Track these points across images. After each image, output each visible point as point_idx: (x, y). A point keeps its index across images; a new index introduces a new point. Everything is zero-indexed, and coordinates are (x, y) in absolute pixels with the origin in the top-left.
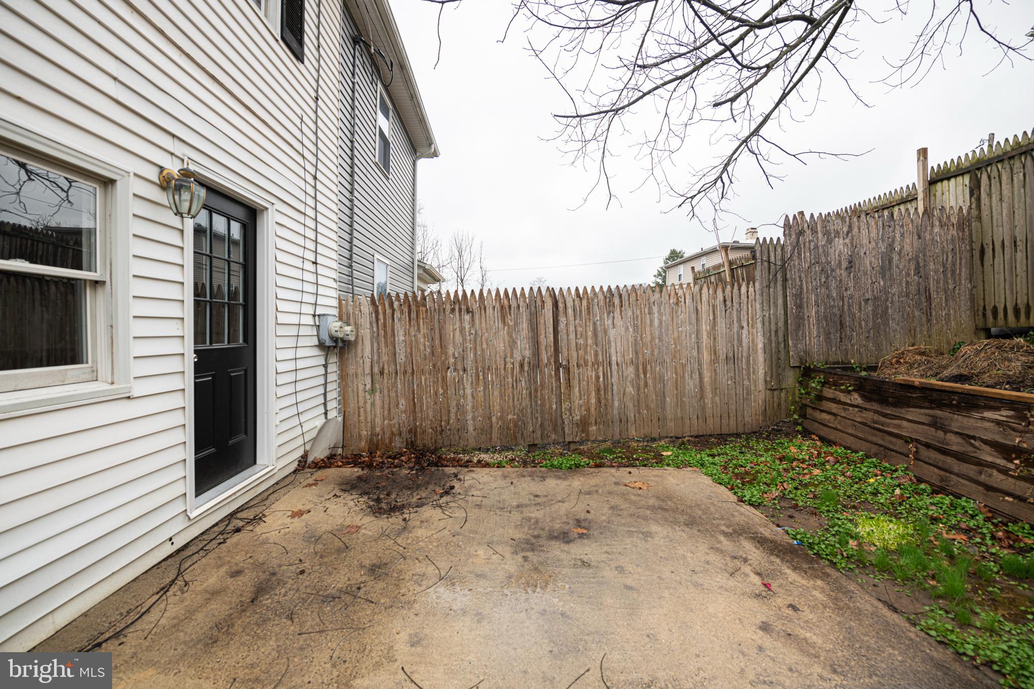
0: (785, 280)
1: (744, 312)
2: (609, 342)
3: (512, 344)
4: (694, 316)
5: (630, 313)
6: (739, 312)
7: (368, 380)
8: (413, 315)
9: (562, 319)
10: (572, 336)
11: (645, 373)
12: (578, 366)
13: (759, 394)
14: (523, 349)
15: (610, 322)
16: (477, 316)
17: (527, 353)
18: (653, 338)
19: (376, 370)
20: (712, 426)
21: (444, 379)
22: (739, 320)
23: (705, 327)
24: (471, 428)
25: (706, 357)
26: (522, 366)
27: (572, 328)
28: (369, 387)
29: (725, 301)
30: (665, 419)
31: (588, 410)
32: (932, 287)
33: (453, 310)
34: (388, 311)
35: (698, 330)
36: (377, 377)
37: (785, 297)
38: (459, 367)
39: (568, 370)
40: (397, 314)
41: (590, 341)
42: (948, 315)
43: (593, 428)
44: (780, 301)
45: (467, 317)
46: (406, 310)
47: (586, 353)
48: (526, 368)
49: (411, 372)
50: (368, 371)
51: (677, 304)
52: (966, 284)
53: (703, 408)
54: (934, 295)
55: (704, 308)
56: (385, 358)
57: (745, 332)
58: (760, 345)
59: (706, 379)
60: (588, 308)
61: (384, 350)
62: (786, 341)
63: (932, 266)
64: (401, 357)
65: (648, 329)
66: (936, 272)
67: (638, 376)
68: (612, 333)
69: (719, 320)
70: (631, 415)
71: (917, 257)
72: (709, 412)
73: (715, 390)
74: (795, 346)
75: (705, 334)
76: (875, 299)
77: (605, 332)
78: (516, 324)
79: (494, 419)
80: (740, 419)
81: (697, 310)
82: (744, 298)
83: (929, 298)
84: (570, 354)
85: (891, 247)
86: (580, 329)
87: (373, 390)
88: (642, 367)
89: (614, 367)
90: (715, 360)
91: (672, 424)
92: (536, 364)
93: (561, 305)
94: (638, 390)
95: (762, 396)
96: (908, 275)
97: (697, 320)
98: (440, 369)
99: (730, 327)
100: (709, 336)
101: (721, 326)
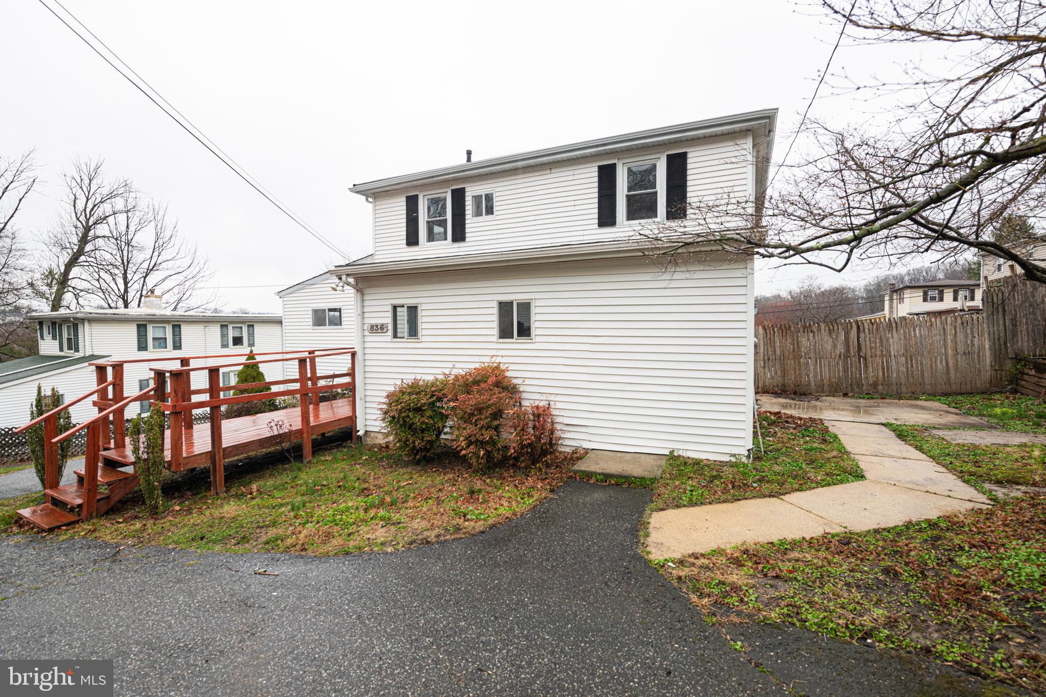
1: (975, 329)
2: (890, 345)
3: (835, 346)
4: (942, 331)
5: (902, 331)
7: (762, 363)
8: (784, 334)
9: (862, 335)
10: (868, 343)
11: (911, 361)
12: (871, 357)
13: (987, 373)
14: (840, 348)
15: (890, 335)
16: (816, 334)
17: (843, 351)
18: (916, 343)
19: (766, 358)
20: (954, 388)
21: (799, 362)
22: (972, 333)
23: (949, 338)
24: (813, 385)
25: (950, 352)
26: (840, 357)
27: (867, 339)
28: (762, 365)
29: (962, 323)
30: (924, 384)
31: (878, 378)
33: (804, 332)
34: (772, 332)
35: (945, 339)
36: (767, 361)
37: (1004, 320)
38: (807, 357)
39: (865, 359)
40: (776, 334)
41: (878, 345)
43: (880, 387)
44: (1001, 323)
45: (811, 335)
46: (780, 332)
47: (876, 350)
48: (842, 357)
49: (783, 358)
50: (762, 358)
51: (931, 325)
53: (949, 379)
56: (770, 353)
57: (976, 340)
58: (987, 346)
59: (951, 364)
60: (877, 329)
61: (770, 349)
62: (1005, 344)
64: (778, 352)
65: (913, 339)
67: (907, 362)
68: (891, 341)
69: (958, 333)
70: (903, 381)
72: (952, 381)
73: (956, 369)
74: (1012, 347)
75: (949, 342)
77: (887, 340)
78: (837, 337)
79: (825, 381)
80: (973, 385)
81: (944, 329)
84: (866, 350)
86: (872, 339)
87: (764, 367)
88: (909, 356)
89: (893, 357)
90: (956, 353)
91: (929, 387)
92: (847, 355)
93: (861, 328)
94: (907, 368)
95: (989, 373)
97: (945, 333)
98: (797, 357)
99: (966, 337)
100: (952, 341)
101: (960, 336)
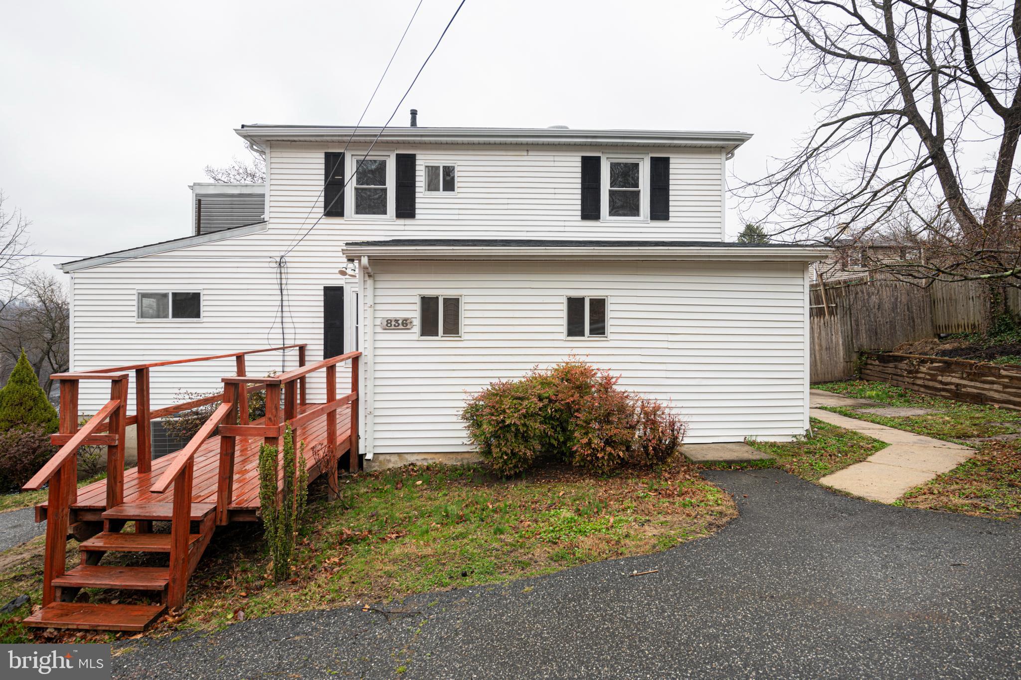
0: (851, 314)
1: (833, 328)
6: (831, 328)
13: (841, 365)
22: (831, 332)
32: (915, 316)
37: (851, 321)
42: (922, 328)
44: (849, 323)
52: (929, 315)
54: (916, 320)
55: (816, 327)
57: (834, 337)
58: (841, 342)
59: (818, 358)
62: (852, 340)
63: (914, 307)
66: (916, 310)
69: (822, 332)
71: (908, 304)
72: (819, 372)
73: (821, 362)
74: (856, 342)
75: (816, 339)
76: (891, 322)
80: (833, 373)
82: (833, 322)
83: (914, 321)
85: (896, 299)
90: (821, 349)
95: (842, 365)
96: (904, 311)
99: (827, 334)
100: (818, 338)
101: (823, 333)
